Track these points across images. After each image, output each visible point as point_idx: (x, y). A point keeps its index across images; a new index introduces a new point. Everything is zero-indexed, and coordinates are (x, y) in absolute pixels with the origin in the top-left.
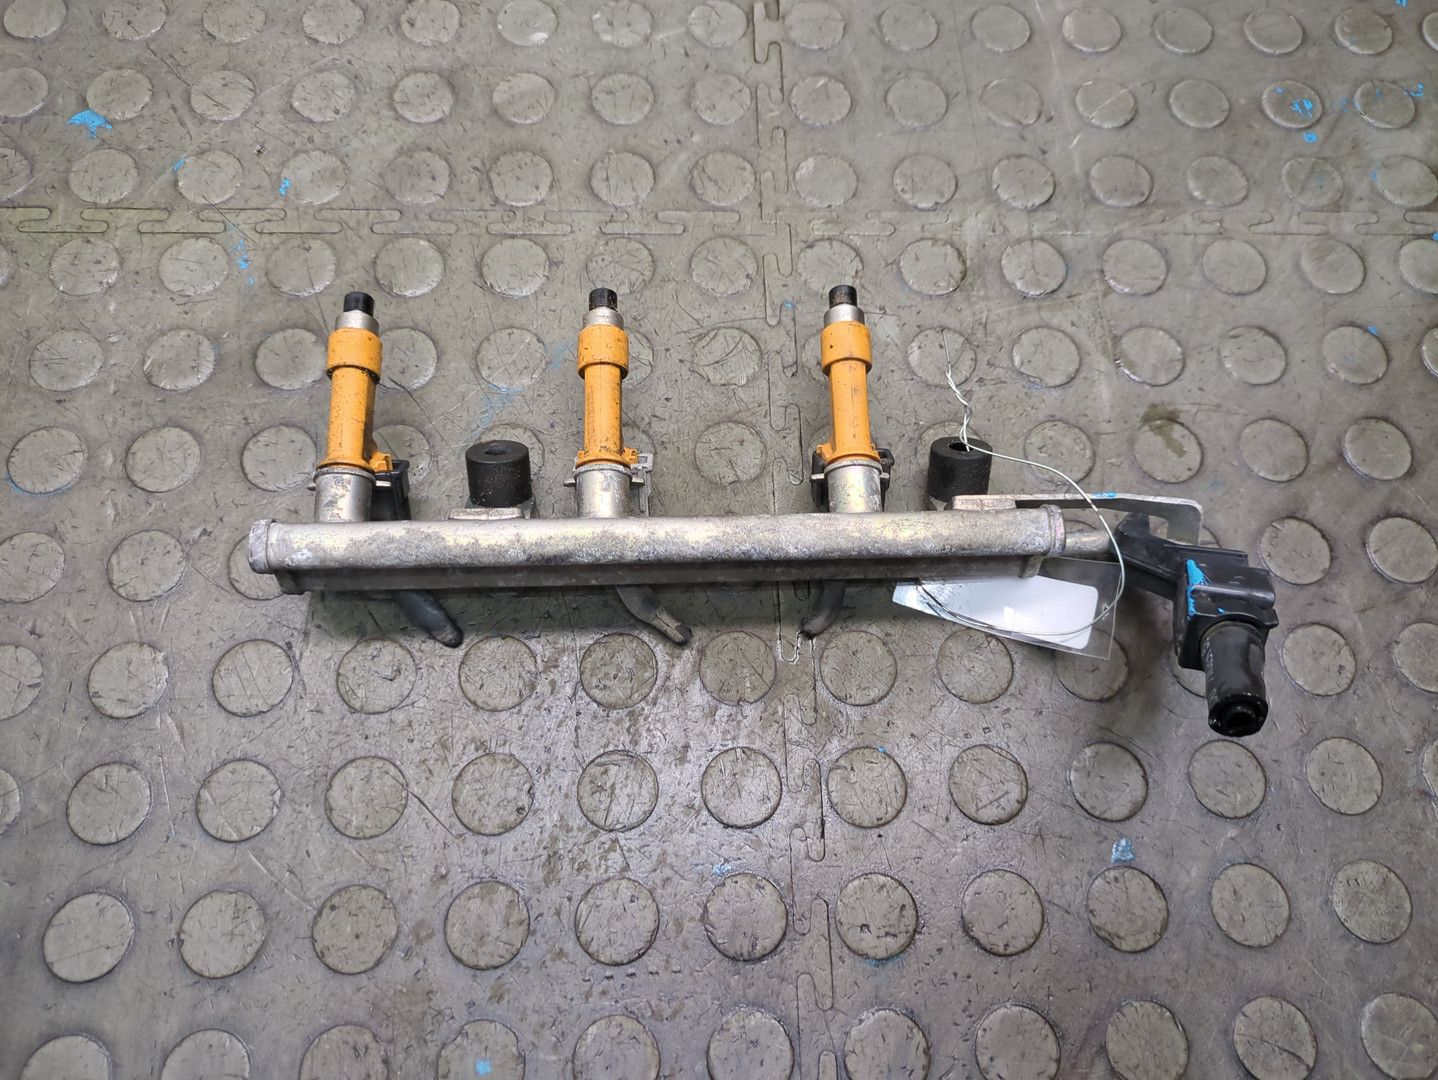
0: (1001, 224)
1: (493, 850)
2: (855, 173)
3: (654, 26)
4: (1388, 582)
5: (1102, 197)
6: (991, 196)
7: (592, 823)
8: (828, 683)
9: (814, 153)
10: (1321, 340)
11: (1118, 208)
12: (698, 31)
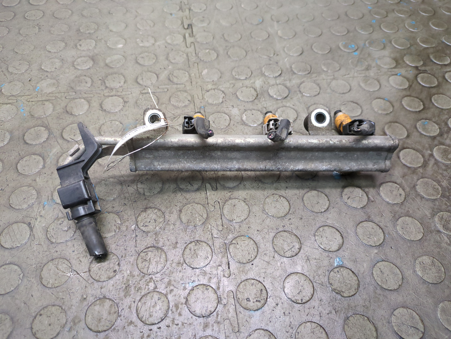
0: (267, 81)
1: (104, 287)
2: (220, 72)
3: (156, 41)
5: (296, 72)
6: (263, 75)
7: (142, 273)
8: (226, 216)
9: (207, 68)
10: (371, 103)
11: (301, 75)
12: (169, 41)
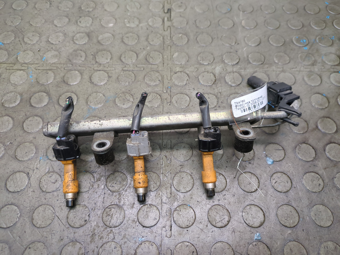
0: (225, 68)
1: (77, 232)
2: (188, 56)
3: (140, 22)
4: (332, 161)
5: (251, 62)
6: (223, 62)
7: (105, 225)
9: (178, 51)
10: (310, 97)
11: (255, 65)
12: (150, 24)
